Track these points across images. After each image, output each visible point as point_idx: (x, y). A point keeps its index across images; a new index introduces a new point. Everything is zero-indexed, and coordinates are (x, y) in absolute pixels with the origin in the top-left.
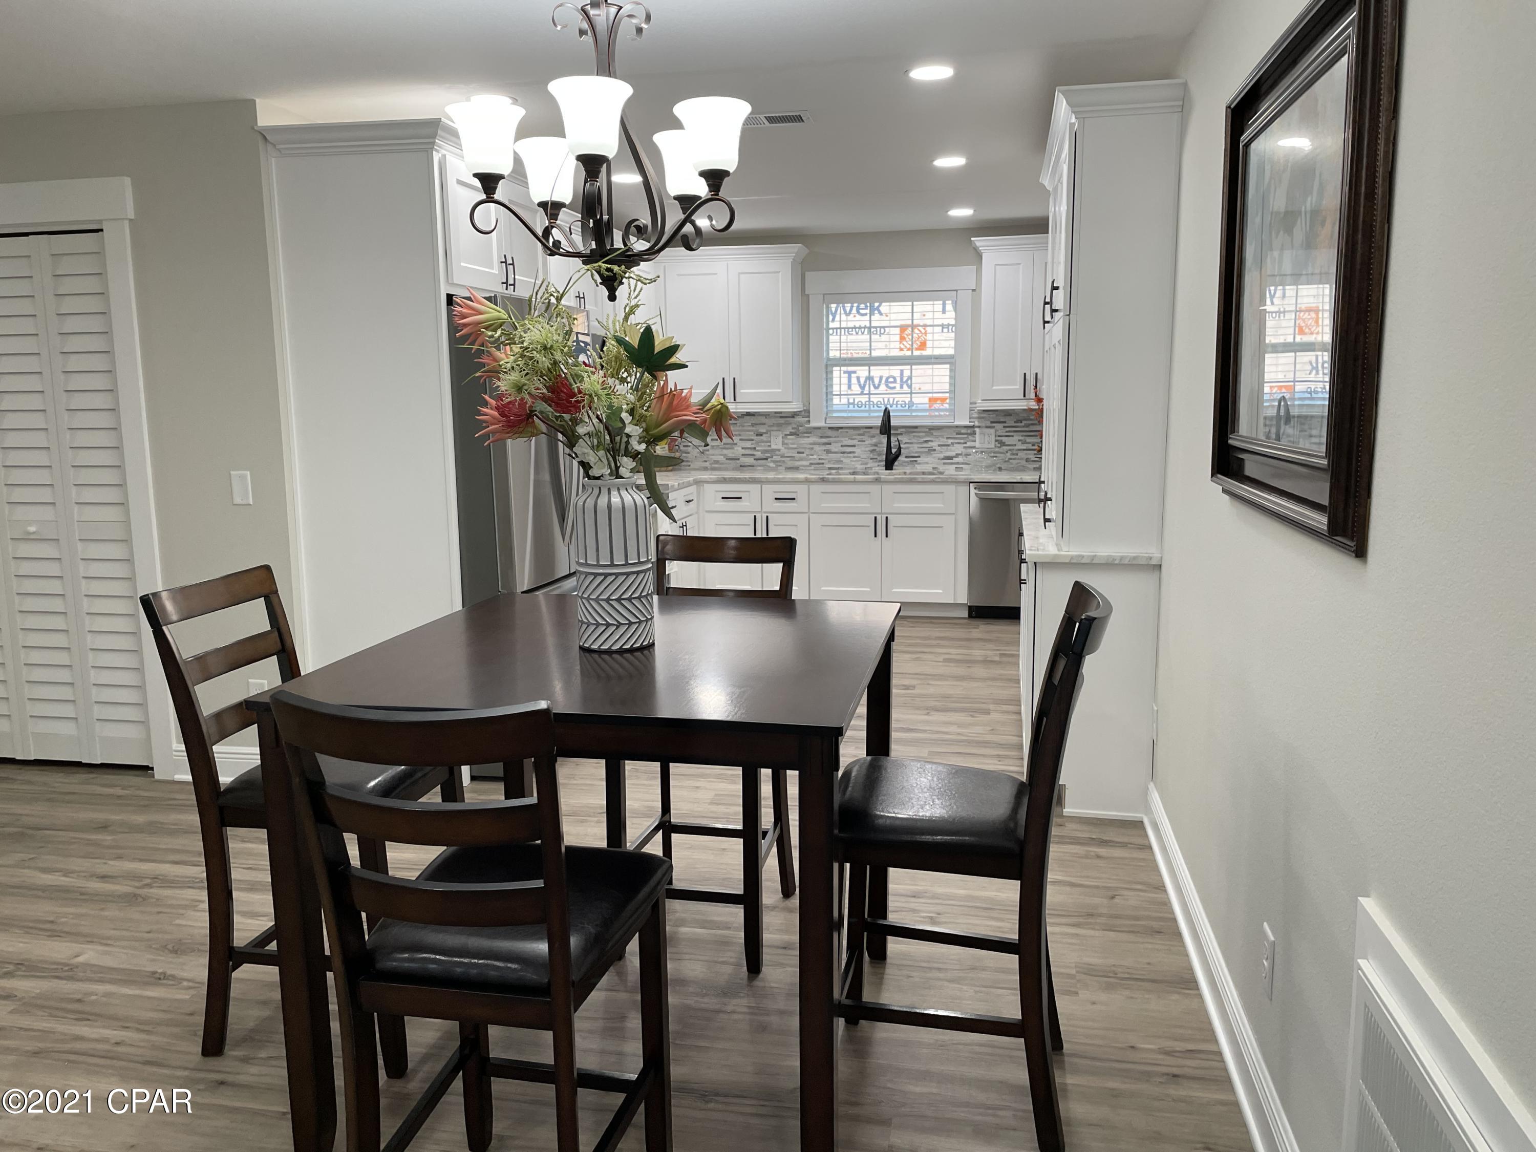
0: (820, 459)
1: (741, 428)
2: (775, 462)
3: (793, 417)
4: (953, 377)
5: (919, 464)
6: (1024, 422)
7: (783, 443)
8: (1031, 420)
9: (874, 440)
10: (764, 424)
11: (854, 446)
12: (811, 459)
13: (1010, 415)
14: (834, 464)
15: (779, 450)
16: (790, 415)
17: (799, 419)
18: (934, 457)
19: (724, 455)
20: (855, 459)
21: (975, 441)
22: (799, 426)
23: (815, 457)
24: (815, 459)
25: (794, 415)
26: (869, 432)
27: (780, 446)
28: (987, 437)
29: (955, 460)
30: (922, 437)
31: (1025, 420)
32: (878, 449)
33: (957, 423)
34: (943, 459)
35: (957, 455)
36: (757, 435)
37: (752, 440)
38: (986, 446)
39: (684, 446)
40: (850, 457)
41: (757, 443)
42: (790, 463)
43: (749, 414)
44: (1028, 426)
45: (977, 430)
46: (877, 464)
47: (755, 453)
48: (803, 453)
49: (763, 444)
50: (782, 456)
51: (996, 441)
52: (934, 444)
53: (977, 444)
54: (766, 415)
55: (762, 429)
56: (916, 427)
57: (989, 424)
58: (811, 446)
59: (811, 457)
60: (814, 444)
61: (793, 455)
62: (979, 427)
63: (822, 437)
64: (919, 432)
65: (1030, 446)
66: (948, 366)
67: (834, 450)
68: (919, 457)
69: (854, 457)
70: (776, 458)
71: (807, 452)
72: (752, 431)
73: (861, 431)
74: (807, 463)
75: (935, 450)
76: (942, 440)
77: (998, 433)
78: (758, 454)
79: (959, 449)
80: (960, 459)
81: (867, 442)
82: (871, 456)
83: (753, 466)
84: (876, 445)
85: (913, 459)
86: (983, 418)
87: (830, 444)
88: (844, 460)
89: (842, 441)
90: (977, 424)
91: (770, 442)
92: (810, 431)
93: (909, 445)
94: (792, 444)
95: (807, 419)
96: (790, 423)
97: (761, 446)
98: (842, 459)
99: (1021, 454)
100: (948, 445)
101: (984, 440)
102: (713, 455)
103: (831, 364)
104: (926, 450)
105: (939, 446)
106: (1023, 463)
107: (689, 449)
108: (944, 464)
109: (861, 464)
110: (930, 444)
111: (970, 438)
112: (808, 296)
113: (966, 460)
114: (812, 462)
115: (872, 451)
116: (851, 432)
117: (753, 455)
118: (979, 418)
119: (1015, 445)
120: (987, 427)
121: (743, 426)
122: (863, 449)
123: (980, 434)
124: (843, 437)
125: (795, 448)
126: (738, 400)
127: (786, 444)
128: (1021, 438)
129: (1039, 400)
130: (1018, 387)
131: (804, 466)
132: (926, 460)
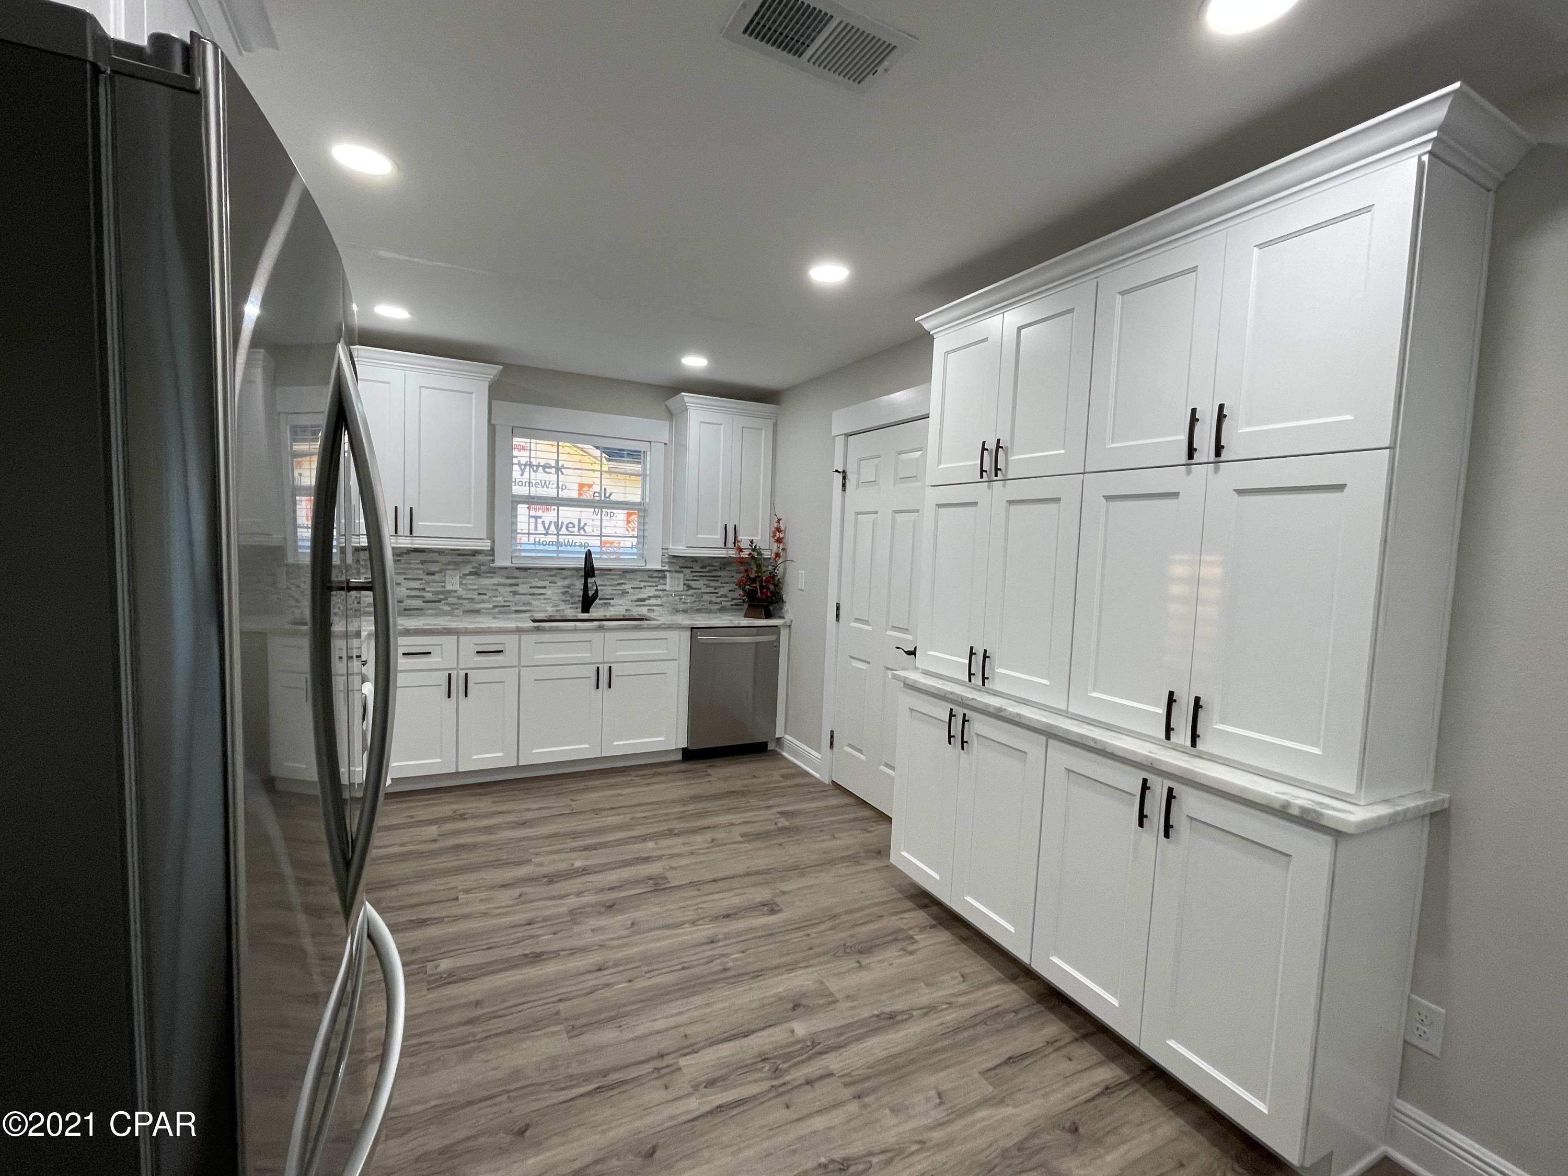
0: (505, 601)
1: (405, 566)
2: (449, 604)
3: (473, 555)
4: (642, 522)
5: (613, 606)
6: (707, 569)
7: (461, 584)
9: (567, 582)
10: (438, 562)
11: (545, 587)
12: (494, 602)
13: (696, 561)
14: (521, 606)
15: (456, 591)
16: (470, 552)
17: (480, 558)
18: (627, 600)
20: (545, 601)
21: (666, 584)
22: (480, 565)
23: (500, 599)
24: (500, 601)
25: (475, 553)
26: (561, 573)
27: (457, 587)
28: (676, 581)
29: (647, 602)
30: (616, 579)
31: (709, 566)
32: (574, 591)
33: (648, 567)
34: (636, 601)
35: (649, 598)
36: (428, 574)
37: (421, 579)
38: (675, 588)
40: (540, 599)
41: (428, 583)
42: (468, 606)
43: (416, 550)
44: (710, 571)
45: (668, 574)
46: (569, 606)
47: (425, 594)
48: (486, 594)
49: (434, 584)
50: (459, 598)
51: (684, 584)
52: (627, 587)
53: (667, 587)
54: (440, 552)
55: (434, 568)
56: (610, 570)
57: (678, 569)
58: (496, 587)
59: (494, 599)
60: (499, 585)
61: (473, 597)
62: (669, 571)
63: (508, 578)
64: (614, 575)
65: (712, 590)
67: (521, 591)
68: (613, 599)
69: (545, 599)
70: (450, 600)
71: (489, 594)
72: (420, 569)
73: (553, 573)
74: (490, 606)
75: (628, 593)
76: (635, 582)
77: (687, 577)
78: (429, 596)
79: (651, 591)
80: (653, 601)
81: (559, 584)
82: (564, 598)
83: (422, 609)
84: (569, 587)
85: (610, 601)
86: (673, 563)
87: (517, 585)
88: (534, 603)
89: (531, 582)
90: (666, 568)
91: (444, 582)
92: (493, 571)
93: (604, 587)
94: (471, 584)
95: (491, 558)
96: (470, 562)
97: (432, 587)
98: (531, 601)
99: (706, 597)
100: (641, 588)
101: (673, 583)
103: (517, 500)
104: (620, 592)
105: (632, 588)
106: (707, 605)
108: (637, 606)
109: (553, 606)
110: (623, 587)
111: (661, 581)
113: (659, 602)
114: (495, 604)
115: (565, 593)
116: (541, 573)
117: (423, 597)
118: (669, 563)
119: (701, 589)
120: (676, 572)
121: (409, 564)
122: (555, 591)
123: (671, 578)
124: (532, 578)
125: (475, 590)
126: (415, 533)
127: (465, 584)
128: (705, 582)
129: (740, 550)
130: (719, 536)
131: (486, 609)
132: (620, 602)
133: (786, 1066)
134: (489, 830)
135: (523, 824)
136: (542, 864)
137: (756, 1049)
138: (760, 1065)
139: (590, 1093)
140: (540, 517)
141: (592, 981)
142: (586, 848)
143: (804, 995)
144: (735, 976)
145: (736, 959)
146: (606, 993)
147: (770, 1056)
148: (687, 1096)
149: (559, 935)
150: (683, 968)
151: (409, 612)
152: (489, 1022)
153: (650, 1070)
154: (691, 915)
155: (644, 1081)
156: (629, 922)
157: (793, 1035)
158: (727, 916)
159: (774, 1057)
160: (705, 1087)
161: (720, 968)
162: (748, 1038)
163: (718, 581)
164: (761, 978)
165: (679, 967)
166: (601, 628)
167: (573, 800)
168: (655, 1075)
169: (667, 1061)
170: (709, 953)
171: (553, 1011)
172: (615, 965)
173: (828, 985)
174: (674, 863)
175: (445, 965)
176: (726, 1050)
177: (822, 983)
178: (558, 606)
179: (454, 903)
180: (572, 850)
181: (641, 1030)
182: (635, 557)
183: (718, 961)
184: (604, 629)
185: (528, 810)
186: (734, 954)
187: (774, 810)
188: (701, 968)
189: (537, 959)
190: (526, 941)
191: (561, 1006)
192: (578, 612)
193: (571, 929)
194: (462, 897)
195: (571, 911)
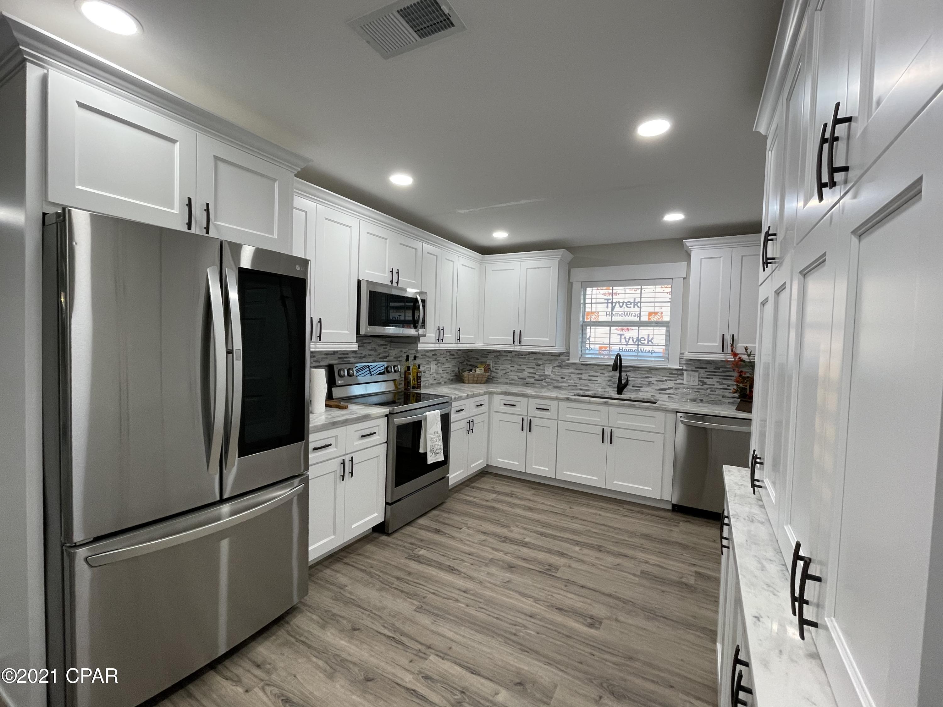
0: (574, 383)
1: (527, 361)
2: (547, 382)
3: (559, 356)
4: (668, 335)
5: (642, 392)
6: (721, 370)
7: (552, 371)
8: (727, 368)
9: (611, 374)
10: (542, 359)
11: (597, 376)
12: (569, 383)
13: (711, 364)
14: (583, 387)
15: (550, 375)
16: (558, 354)
17: (563, 357)
18: (652, 388)
19: (517, 376)
20: (597, 385)
21: (683, 380)
22: (562, 362)
23: (571, 381)
24: (572, 383)
25: (560, 354)
26: (608, 368)
27: (550, 373)
28: (692, 377)
29: (668, 391)
30: (645, 374)
31: (722, 368)
32: (613, 380)
33: (669, 367)
34: (659, 390)
35: (670, 388)
36: (537, 365)
37: (534, 368)
38: (691, 383)
39: (496, 369)
40: (594, 383)
41: (537, 370)
42: (556, 384)
43: (533, 353)
44: (724, 372)
45: (685, 372)
46: (612, 389)
47: (536, 376)
48: (564, 378)
49: (540, 371)
50: (551, 379)
51: (699, 381)
52: (653, 380)
53: (685, 382)
54: (543, 354)
55: (540, 362)
56: (640, 367)
57: (694, 368)
58: (570, 375)
59: (569, 381)
60: (572, 373)
61: (558, 379)
62: (686, 370)
63: (577, 369)
64: (643, 371)
65: (726, 387)
66: (665, 328)
67: (584, 378)
68: (642, 387)
69: (597, 384)
70: (547, 380)
71: (567, 378)
72: (534, 363)
73: (603, 368)
74: (567, 385)
75: (653, 384)
76: (659, 377)
77: (701, 376)
78: (537, 377)
79: (671, 384)
80: (671, 391)
81: (606, 375)
82: (609, 384)
83: (534, 384)
84: (611, 377)
85: (637, 388)
86: (690, 364)
87: (581, 374)
88: (590, 385)
89: (589, 373)
90: (685, 368)
91: (544, 370)
92: (569, 365)
93: (634, 379)
94: (558, 372)
95: (568, 358)
96: (557, 360)
98: (589, 384)
99: (718, 392)
100: (663, 381)
101: (690, 379)
102: (511, 375)
103: (585, 324)
104: (647, 383)
105: (656, 381)
106: (720, 398)
107: (498, 371)
108: (660, 393)
109: (602, 389)
110: (650, 379)
111: (680, 377)
112: (572, 283)
113: (676, 392)
114: (569, 384)
115: (610, 381)
116: (596, 367)
118: (686, 364)
119: (714, 385)
120: (692, 371)
121: (529, 360)
122: (604, 379)
123: (688, 375)
124: (591, 370)
125: (559, 375)
126: (522, 344)
127: (554, 372)
128: (720, 380)
129: (735, 355)
130: (718, 343)
131: (564, 387)
132: (647, 389)
134: (513, 505)
135: (531, 509)
136: (512, 531)
137: (467, 684)
138: (458, 693)
139: (389, 637)
140: (623, 335)
141: (455, 594)
142: (542, 534)
143: (534, 683)
144: (514, 642)
145: (529, 634)
146: (451, 603)
147: (467, 693)
148: (412, 673)
149: (472, 567)
150: (497, 618)
151: (529, 385)
152: (403, 583)
153: (417, 648)
154: (542, 595)
155: (409, 651)
156: (508, 580)
157: (494, 697)
158: (560, 609)
159: (469, 697)
160: (422, 677)
161: (514, 631)
162: (472, 675)
163: (731, 380)
164: (526, 653)
166: (606, 403)
167: (570, 508)
168: (415, 652)
169: (428, 651)
170: (520, 620)
171: (425, 595)
172: (473, 595)
173: (558, 691)
174: (574, 565)
175: (422, 552)
176: (456, 670)
177: (556, 686)
178: (605, 389)
179: (458, 530)
180: (535, 532)
181: (440, 630)
182: (663, 360)
183: (518, 628)
184: (608, 404)
185: (543, 504)
186: (532, 630)
187: (694, 569)
188: (505, 624)
189: (451, 571)
190: (458, 561)
191: (431, 596)
192: (615, 394)
193: (480, 567)
194: (464, 529)
195: (492, 559)
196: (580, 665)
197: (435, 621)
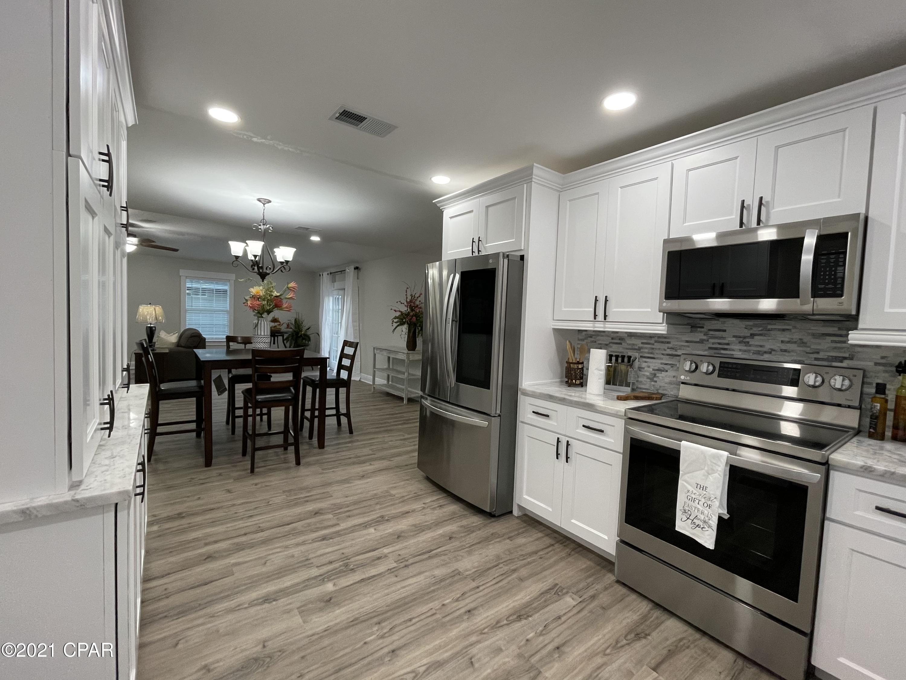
133: (341, 568)
144: (371, 618)
145: (372, 634)
150: (410, 620)
155: (410, 556)
161: (383, 624)
164: (351, 620)
165: (414, 621)
170: (395, 637)
173: (301, 620)
176: (373, 572)
177: (304, 622)
181: (421, 578)
183: (385, 631)
186: (374, 639)
188: (397, 622)
191: (474, 584)
195: (540, 672)
196: (302, 654)
197: (434, 577)
